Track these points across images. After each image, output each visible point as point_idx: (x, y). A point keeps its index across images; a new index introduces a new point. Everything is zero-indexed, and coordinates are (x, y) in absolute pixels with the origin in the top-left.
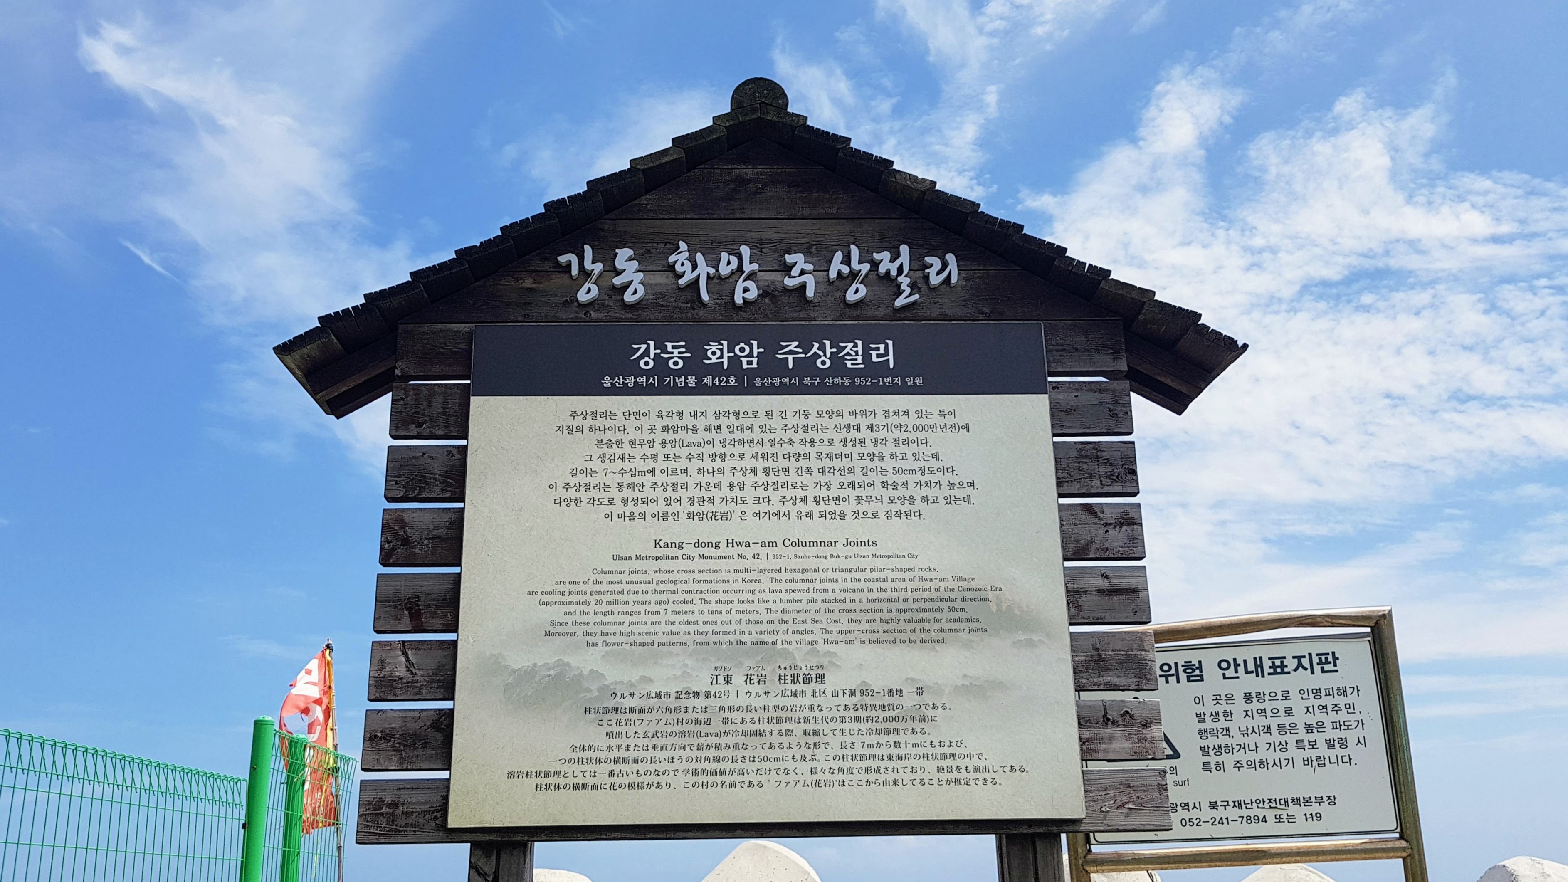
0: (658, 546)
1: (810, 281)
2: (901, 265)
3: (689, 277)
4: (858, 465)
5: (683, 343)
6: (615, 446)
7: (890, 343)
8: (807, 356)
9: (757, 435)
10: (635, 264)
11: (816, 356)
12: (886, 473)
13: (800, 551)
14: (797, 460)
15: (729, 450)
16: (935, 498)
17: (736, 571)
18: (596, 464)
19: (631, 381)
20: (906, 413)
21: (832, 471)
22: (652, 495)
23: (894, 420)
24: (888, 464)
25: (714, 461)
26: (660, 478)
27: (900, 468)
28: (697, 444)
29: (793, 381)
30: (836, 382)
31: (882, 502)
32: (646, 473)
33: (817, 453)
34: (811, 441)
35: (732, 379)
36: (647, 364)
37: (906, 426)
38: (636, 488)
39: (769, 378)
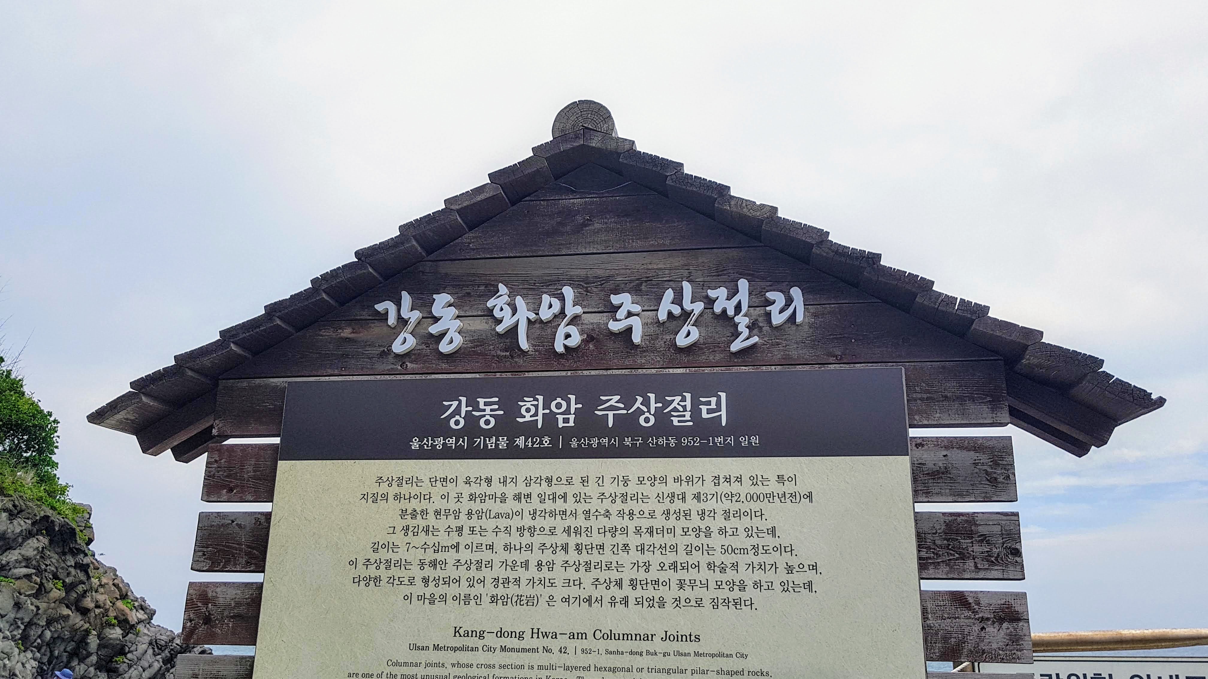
0: (457, 634)
1: (636, 323)
2: (739, 303)
3: (508, 322)
4: (682, 541)
5: (496, 399)
6: (419, 516)
7: (723, 395)
8: (629, 412)
9: (570, 505)
10: (453, 311)
11: (639, 412)
12: (713, 552)
13: (613, 645)
14: (613, 536)
15: (539, 522)
16: (770, 584)
17: (540, 667)
18: (399, 538)
19: (439, 442)
20: (739, 479)
21: (652, 548)
22: (454, 574)
23: (724, 488)
24: (716, 541)
25: (522, 535)
26: (465, 555)
27: (730, 546)
28: (505, 515)
29: (612, 441)
30: (661, 442)
31: (707, 587)
32: (450, 548)
33: (636, 527)
34: (630, 513)
35: (546, 439)
36: (457, 423)
37: (738, 495)
38: (438, 566)
39: (586, 438)
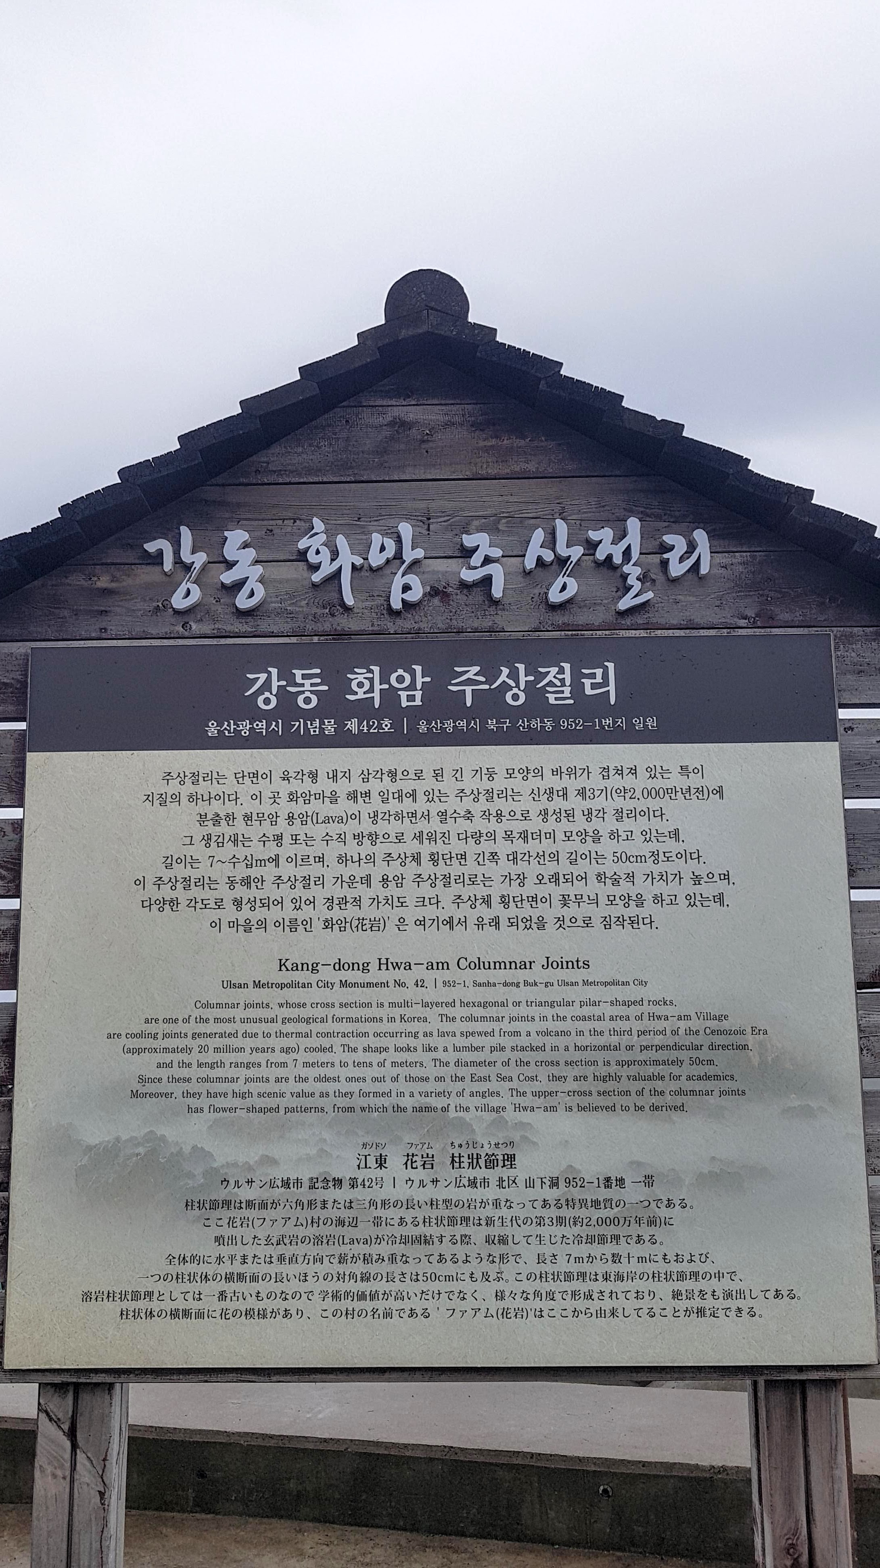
0: (283, 968)
1: (496, 571)
2: (629, 548)
3: (327, 569)
4: (564, 848)
5: (318, 671)
6: (223, 822)
7: (611, 666)
8: (492, 687)
9: (421, 805)
10: (251, 553)
11: (505, 687)
12: (604, 861)
13: (482, 975)
14: (478, 842)
15: (382, 827)
16: (674, 898)
17: (392, 1005)
18: (198, 850)
19: (245, 727)
20: (633, 771)
21: (526, 858)
22: (275, 895)
23: (615, 782)
24: (607, 847)
25: (361, 844)
26: (287, 870)
27: (624, 854)
28: (337, 819)
29: (472, 725)
30: (534, 725)
31: (597, 903)
32: (267, 862)
33: (506, 832)
34: (497, 814)
35: (387, 722)
36: (267, 702)
37: (632, 790)
38: (253, 884)
39: (439, 721)
